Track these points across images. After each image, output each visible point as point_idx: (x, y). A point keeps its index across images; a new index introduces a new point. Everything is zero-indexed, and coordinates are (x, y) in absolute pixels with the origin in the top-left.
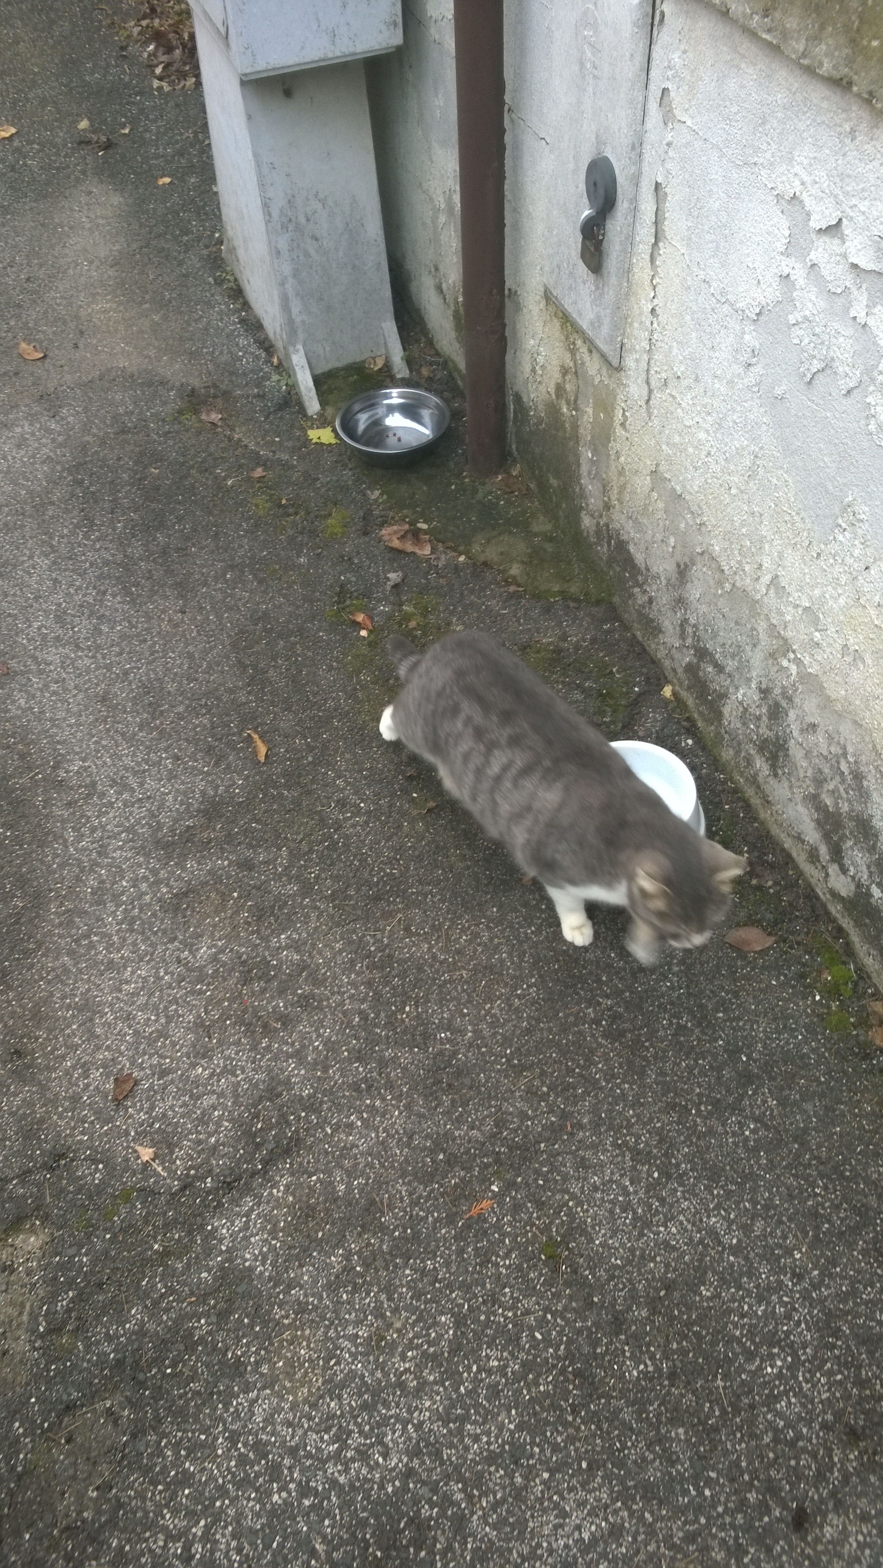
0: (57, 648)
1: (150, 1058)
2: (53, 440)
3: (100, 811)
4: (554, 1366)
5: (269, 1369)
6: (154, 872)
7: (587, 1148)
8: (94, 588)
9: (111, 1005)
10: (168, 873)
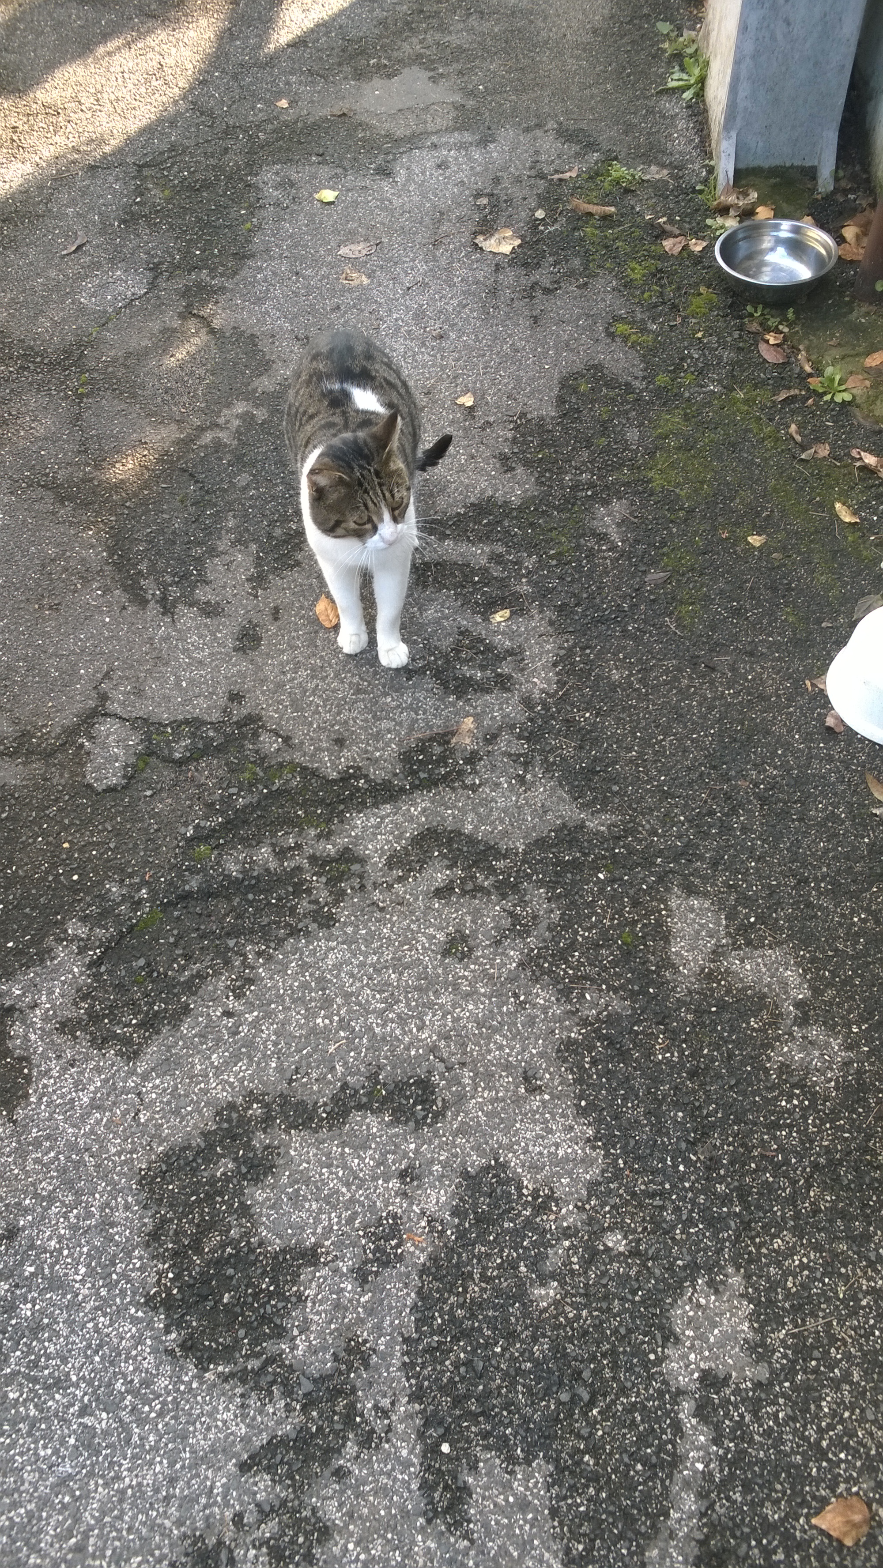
4: (592, 1024)
5: (353, 932)
7: (700, 877)
8: (458, 300)
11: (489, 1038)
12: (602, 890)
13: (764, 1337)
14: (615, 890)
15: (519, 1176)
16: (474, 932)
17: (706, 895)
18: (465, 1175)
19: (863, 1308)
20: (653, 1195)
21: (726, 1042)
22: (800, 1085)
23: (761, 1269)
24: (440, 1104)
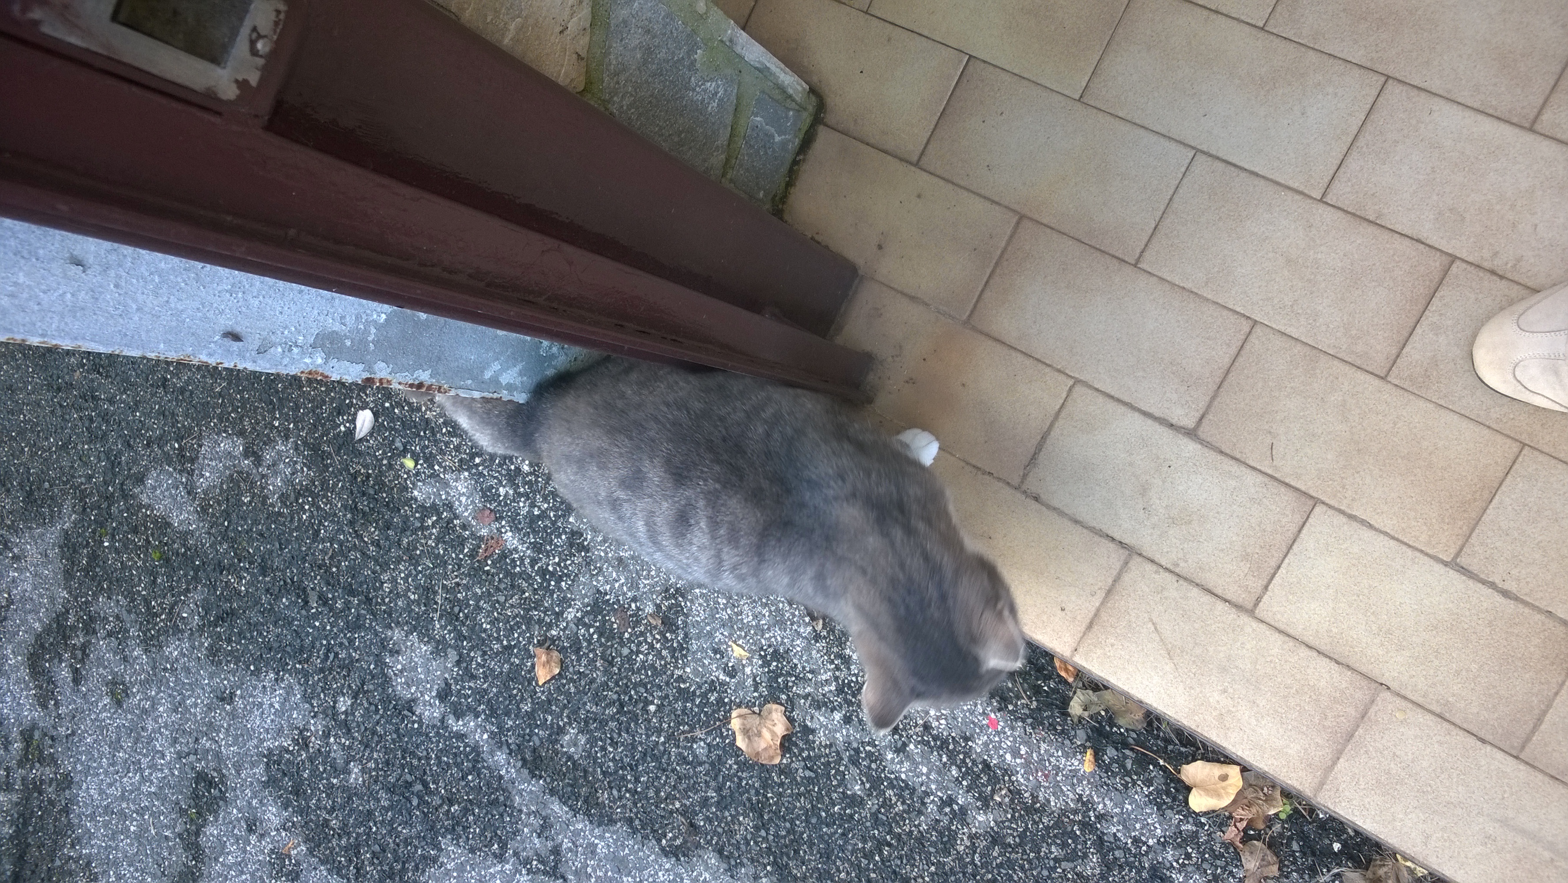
11: (187, 709)
12: (117, 552)
13: (434, 638)
14: (120, 540)
15: (280, 746)
16: (112, 672)
17: (147, 469)
18: (266, 785)
19: (444, 555)
20: (327, 657)
21: (251, 530)
22: (298, 495)
23: (396, 611)
24: (215, 774)
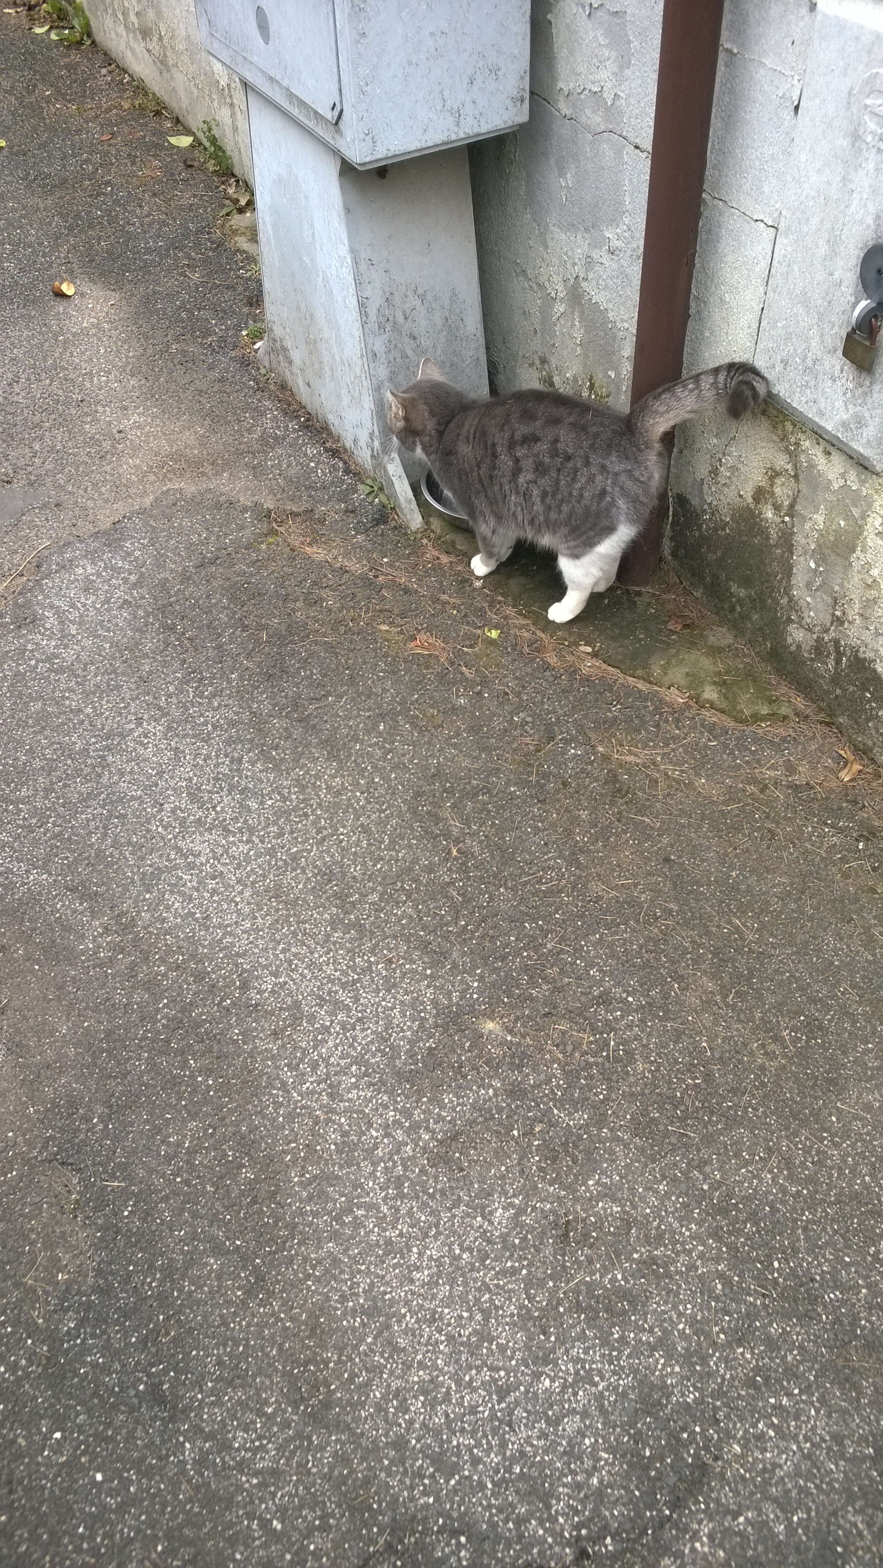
0: (201, 834)
1: (479, 1372)
2: (126, 581)
3: (315, 1039)
6: (407, 1113)
8: (226, 756)
9: (407, 1303)
10: (424, 1112)
